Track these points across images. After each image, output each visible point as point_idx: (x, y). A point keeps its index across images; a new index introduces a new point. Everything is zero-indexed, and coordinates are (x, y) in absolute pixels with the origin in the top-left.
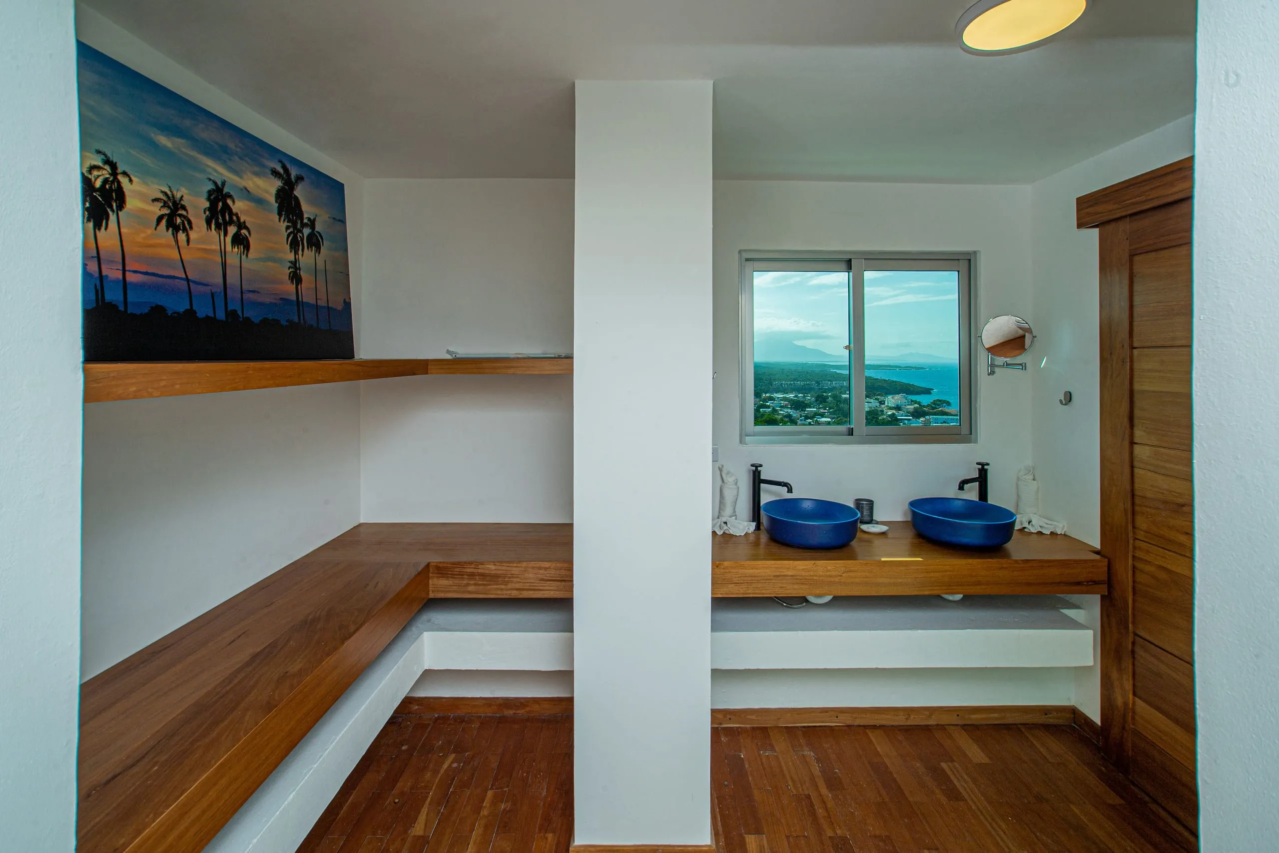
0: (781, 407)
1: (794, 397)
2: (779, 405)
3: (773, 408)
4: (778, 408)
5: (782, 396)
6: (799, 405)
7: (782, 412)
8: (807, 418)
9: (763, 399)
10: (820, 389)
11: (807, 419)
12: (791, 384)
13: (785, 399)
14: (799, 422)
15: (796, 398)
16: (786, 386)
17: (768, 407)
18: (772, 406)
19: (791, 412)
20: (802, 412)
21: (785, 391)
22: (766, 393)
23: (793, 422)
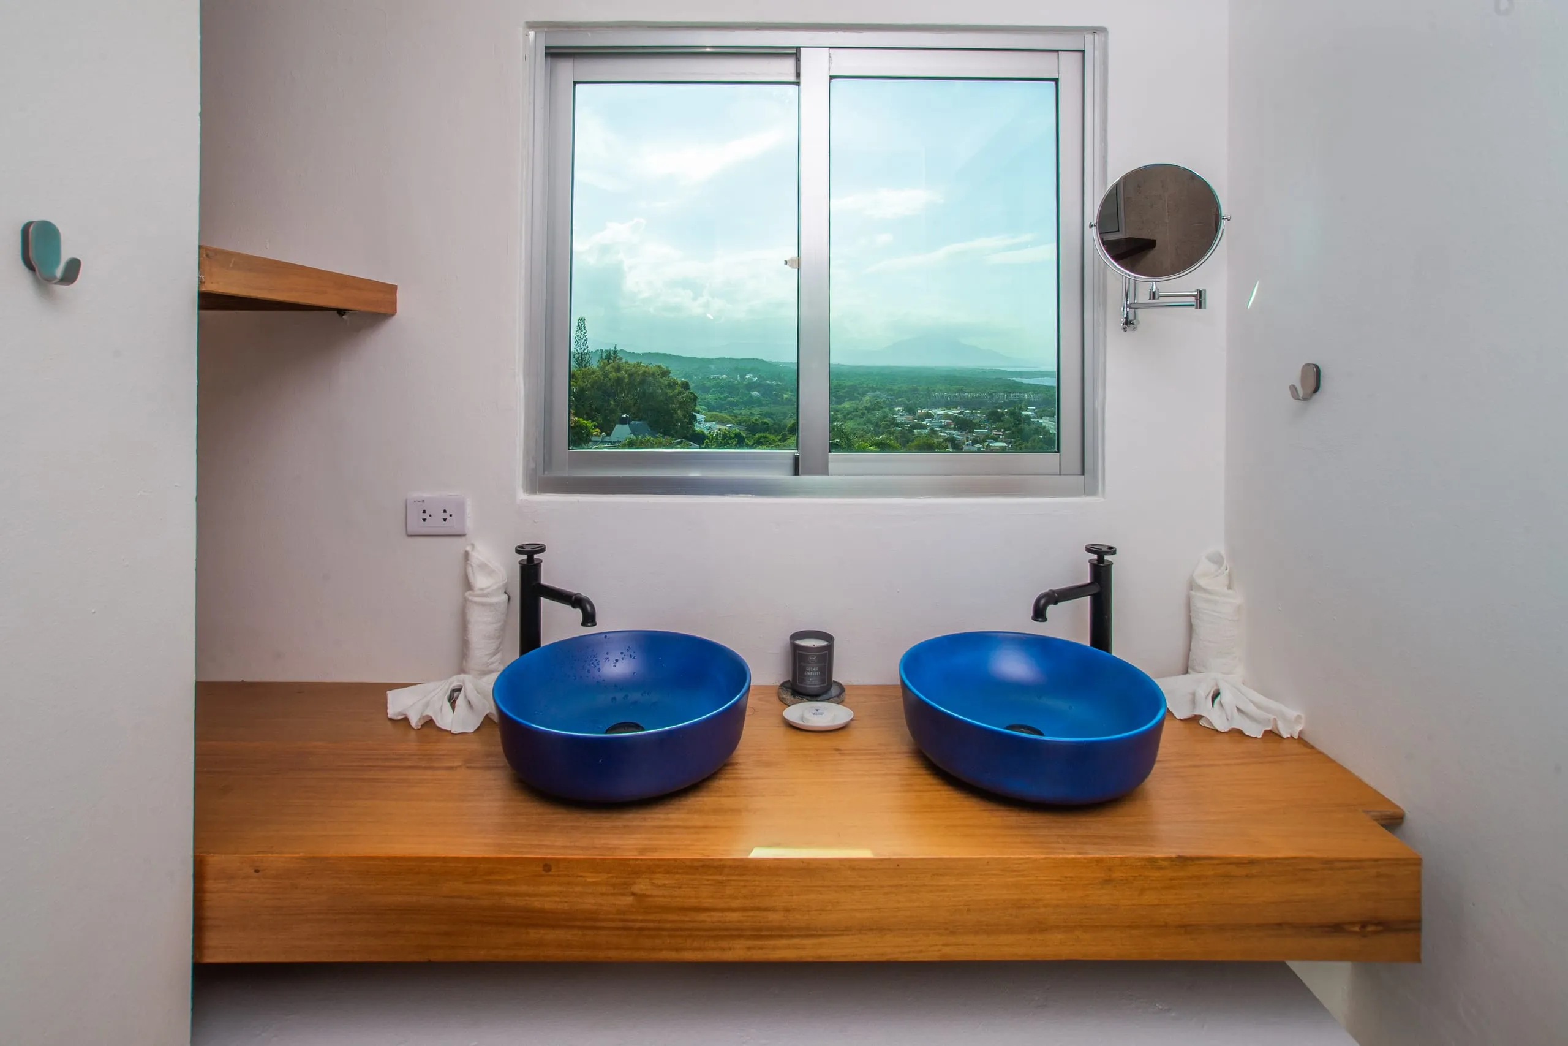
0: (941, 427)
1: (959, 413)
2: (939, 424)
3: (932, 429)
4: (937, 429)
5: (943, 412)
6: (963, 425)
7: (942, 434)
8: (975, 442)
9: (919, 417)
10: (992, 403)
11: (976, 444)
12: (955, 396)
13: (947, 417)
14: (965, 448)
15: (962, 416)
16: (949, 399)
17: (924, 427)
18: (929, 426)
19: (955, 434)
20: (969, 434)
21: (948, 406)
22: (922, 408)
23: (957, 447)
